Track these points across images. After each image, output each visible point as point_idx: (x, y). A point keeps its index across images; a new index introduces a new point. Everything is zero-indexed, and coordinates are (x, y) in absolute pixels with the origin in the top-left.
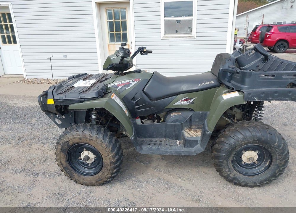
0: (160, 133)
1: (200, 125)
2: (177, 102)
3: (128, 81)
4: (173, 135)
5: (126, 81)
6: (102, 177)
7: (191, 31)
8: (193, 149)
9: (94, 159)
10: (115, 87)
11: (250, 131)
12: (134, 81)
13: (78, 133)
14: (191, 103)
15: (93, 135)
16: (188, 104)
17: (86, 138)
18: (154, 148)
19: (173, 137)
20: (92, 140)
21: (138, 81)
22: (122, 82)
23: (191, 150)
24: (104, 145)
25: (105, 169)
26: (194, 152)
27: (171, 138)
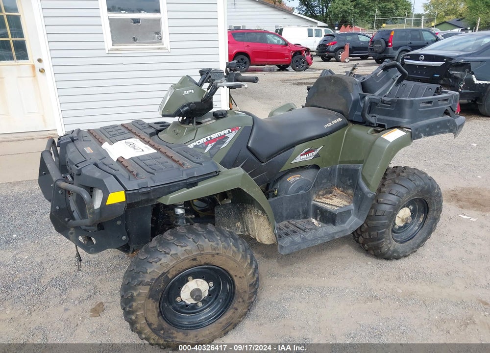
0: (279, 215)
1: (329, 188)
2: (295, 158)
3: (222, 133)
4: (299, 212)
5: (219, 133)
6: (233, 319)
7: (161, 38)
8: (346, 225)
9: (207, 291)
10: (200, 148)
11: (412, 181)
12: (231, 132)
13: (188, 248)
14: (315, 155)
15: (218, 244)
16: (311, 158)
17: (207, 254)
18: (297, 239)
19: (300, 215)
20: (218, 254)
21: (237, 131)
22: (212, 136)
23: (344, 227)
24: (239, 258)
25: (239, 302)
26: (350, 228)
27: (297, 218)
